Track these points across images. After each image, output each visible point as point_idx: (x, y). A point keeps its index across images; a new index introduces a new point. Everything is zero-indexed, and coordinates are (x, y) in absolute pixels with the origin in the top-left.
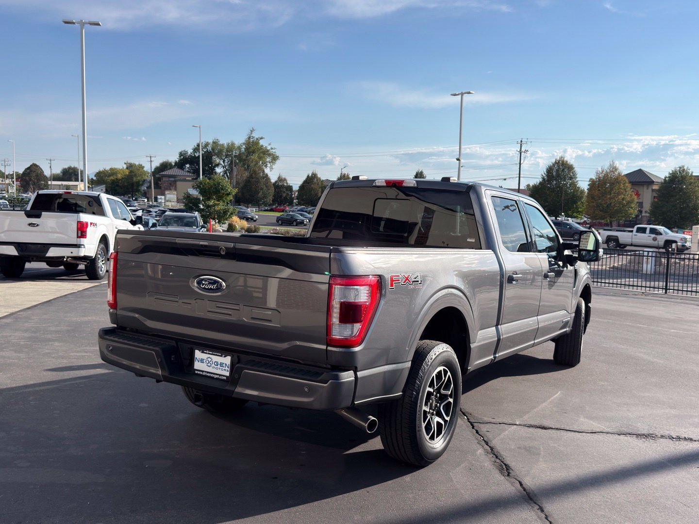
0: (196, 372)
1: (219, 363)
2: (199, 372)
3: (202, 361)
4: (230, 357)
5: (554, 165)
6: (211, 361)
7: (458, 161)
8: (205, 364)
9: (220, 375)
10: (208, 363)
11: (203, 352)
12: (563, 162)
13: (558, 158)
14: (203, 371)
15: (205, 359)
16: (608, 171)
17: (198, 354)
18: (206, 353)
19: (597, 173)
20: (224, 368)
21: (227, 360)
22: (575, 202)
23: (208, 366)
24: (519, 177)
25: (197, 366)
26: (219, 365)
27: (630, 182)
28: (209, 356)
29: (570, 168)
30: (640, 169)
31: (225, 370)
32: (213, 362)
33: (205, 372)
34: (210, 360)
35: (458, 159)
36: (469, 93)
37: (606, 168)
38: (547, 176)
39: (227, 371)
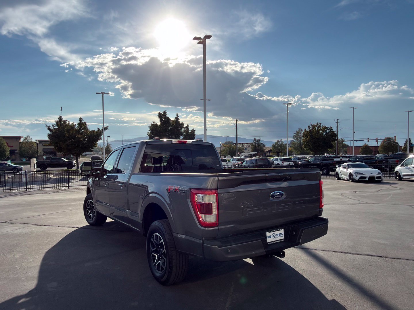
0: (269, 244)
2: (270, 243)
3: (270, 237)
4: (283, 229)
8: (272, 238)
9: (280, 240)
11: (270, 232)
14: (272, 242)
15: (272, 235)
17: (268, 234)
18: (272, 232)
20: (281, 236)
23: (274, 238)
25: (268, 240)
26: (278, 235)
34: (274, 234)
39: (283, 236)
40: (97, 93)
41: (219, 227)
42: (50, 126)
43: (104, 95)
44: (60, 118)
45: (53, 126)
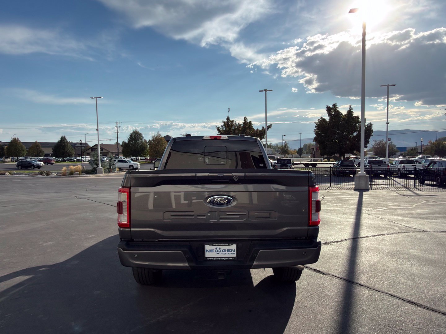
0: (208, 259)
1: (226, 250)
2: (210, 259)
3: (212, 251)
4: (235, 245)
5: (133, 133)
6: (219, 250)
7: (97, 131)
8: (214, 253)
9: (229, 257)
10: (217, 252)
11: (213, 245)
12: (137, 132)
13: (135, 131)
14: (213, 258)
15: (215, 249)
16: (157, 136)
17: (208, 247)
18: (216, 245)
19: (152, 137)
20: (230, 253)
21: (234, 247)
22: (144, 150)
23: (217, 253)
24: (118, 139)
25: (208, 255)
26: (226, 251)
27: (166, 141)
28: (217, 247)
29: (140, 135)
30: (168, 135)
31: (232, 253)
32: (221, 250)
33: (216, 257)
35: (97, 130)
36: (100, 98)
37: (156, 135)
38: (130, 138)
39: (234, 254)
40: (260, 91)
41: (133, 229)
42: (219, 127)
43: (267, 92)
44: (228, 119)
45: (222, 127)
